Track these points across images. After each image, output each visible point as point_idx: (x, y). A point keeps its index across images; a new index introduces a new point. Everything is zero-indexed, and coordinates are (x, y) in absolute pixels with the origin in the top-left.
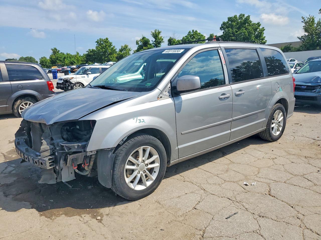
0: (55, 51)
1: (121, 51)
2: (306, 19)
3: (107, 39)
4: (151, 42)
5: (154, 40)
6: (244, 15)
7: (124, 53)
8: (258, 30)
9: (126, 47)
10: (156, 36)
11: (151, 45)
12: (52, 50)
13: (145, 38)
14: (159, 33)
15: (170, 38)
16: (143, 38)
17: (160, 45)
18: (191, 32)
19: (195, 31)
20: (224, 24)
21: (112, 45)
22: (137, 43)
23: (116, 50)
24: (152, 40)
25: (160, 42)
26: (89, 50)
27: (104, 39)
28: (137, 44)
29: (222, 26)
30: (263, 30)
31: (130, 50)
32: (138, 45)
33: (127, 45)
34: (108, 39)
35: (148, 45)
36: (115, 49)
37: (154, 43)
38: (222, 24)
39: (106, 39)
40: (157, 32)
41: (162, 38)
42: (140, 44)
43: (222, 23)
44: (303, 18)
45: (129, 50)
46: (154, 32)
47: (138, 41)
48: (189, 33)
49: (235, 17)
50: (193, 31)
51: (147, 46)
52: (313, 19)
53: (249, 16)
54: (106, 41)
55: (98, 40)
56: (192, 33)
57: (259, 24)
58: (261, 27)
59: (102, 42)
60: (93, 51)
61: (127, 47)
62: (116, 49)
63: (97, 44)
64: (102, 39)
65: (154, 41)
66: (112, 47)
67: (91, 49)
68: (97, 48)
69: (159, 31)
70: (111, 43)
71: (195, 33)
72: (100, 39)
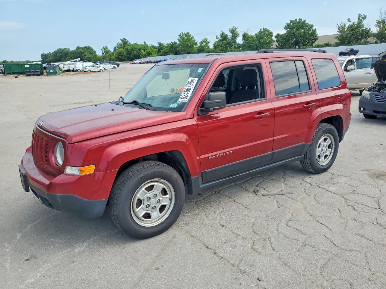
1: (201, 43)
2: (339, 25)
3: (188, 33)
4: (229, 37)
5: (231, 35)
6: (301, 20)
7: (204, 45)
8: (312, 30)
9: (206, 40)
10: (233, 31)
11: (229, 39)
12: (121, 40)
14: (236, 29)
15: (245, 33)
16: (223, 34)
17: (236, 38)
21: (193, 39)
22: (217, 37)
24: (230, 35)
25: (236, 36)
26: (171, 42)
27: (186, 33)
28: (217, 38)
30: (315, 30)
31: (209, 43)
33: (207, 38)
37: (231, 37)
38: (286, 25)
41: (238, 33)
44: (338, 25)
46: (231, 28)
48: (260, 30)
49: (296, 20)
50: (263, 28)
51: (226, 40)
52: (345, 25)
53: (305, 21)
54: (188, 35)
55: (181, 34)
56: (263, 30)
57: (312, 26)
58: (314, 28)
59: (184, 36)
60: (175, 43)
62: (197, 42)
63: (179, 38)
64: (184, 33)
66: (193, 40)
67: (173, 42)
68: (179, 40)
69: (235, 27)
70: (193, 37)
71: (265, 30)
72: (182, 33)
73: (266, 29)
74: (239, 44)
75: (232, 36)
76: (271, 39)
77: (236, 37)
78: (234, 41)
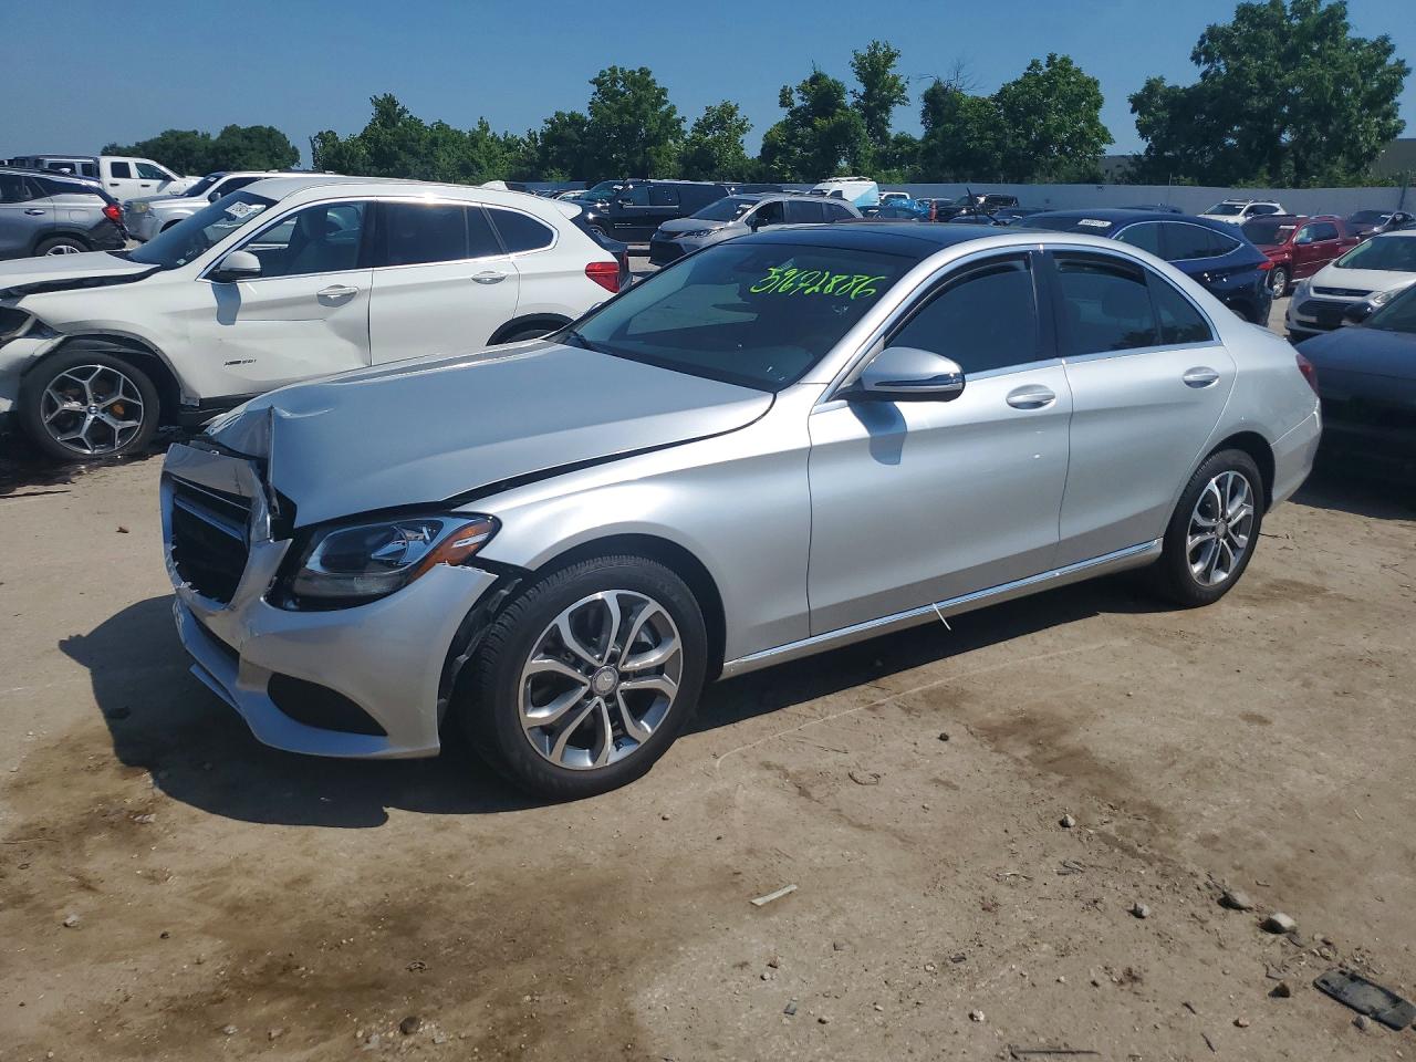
0: (387, 110)
1: (703, 127)
3: (645, 72)
4: (849, 100)
5: (861, 89)
7: (717, 141)
8: (1380, 70)
9: (728, 111)
10: (874, 70)
11: (845, 110)
12: (376, 102)
13: (825, 77)
14: (890, 57)
15: (938, 83)
16: (816, 79)
17: (888, 111)
18: (1043, 63)
19: (1058, 58)
20: (1213, 34)
21: (665, 102)
22: (785, 100)
23: (683, 124)
24: (853, 87)
25: (891, 100)
26: (557, 114)
27: (632, 72)
28: (783, 104)
29: (1201, 43)
30: (1403, 70)
32: (786, 110)
33: (733, 102)
34: (649, 73)
35: (839, 110)
36: (679, 121)
37: (862, 101)
38: (1203, 37)
39: (640, 70)
40: (880, 54)
41: (901, 82)
42: (798, 103)
43: (1204, 31)
45: (742, 129)
46: (864, 52)
47: (791, 92)
48: (1029, 69)
50: (1051, 58)
51: (832, 115)
54: (641, 80)
55: (603, 74)
56: (1046, 70)
57: (1384, 47)
58: (1391, 60)
59: (619, 86)
60: (575, 121)
61: (732, 113)
62: (684, 119)
63: (595, 94)
64: (622, 70)
65: (862, 94)
66: (664, 108)
67: (568, 112)
68: (593, 107)
69: (888, 49)
70: (663, 91)
71: (1061, 67)
72: (613, 70)
73: (1066, 61)
74: (901, 141)
75: (868, 96)
76: (1093, 122)
77: (885, 105)
78: (878, 128)
